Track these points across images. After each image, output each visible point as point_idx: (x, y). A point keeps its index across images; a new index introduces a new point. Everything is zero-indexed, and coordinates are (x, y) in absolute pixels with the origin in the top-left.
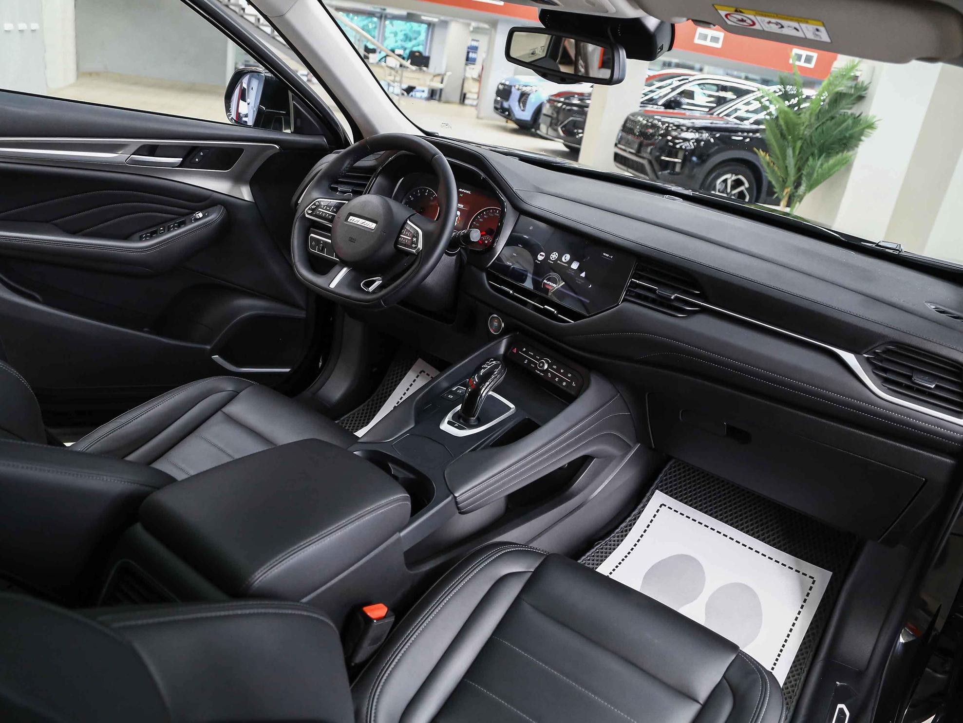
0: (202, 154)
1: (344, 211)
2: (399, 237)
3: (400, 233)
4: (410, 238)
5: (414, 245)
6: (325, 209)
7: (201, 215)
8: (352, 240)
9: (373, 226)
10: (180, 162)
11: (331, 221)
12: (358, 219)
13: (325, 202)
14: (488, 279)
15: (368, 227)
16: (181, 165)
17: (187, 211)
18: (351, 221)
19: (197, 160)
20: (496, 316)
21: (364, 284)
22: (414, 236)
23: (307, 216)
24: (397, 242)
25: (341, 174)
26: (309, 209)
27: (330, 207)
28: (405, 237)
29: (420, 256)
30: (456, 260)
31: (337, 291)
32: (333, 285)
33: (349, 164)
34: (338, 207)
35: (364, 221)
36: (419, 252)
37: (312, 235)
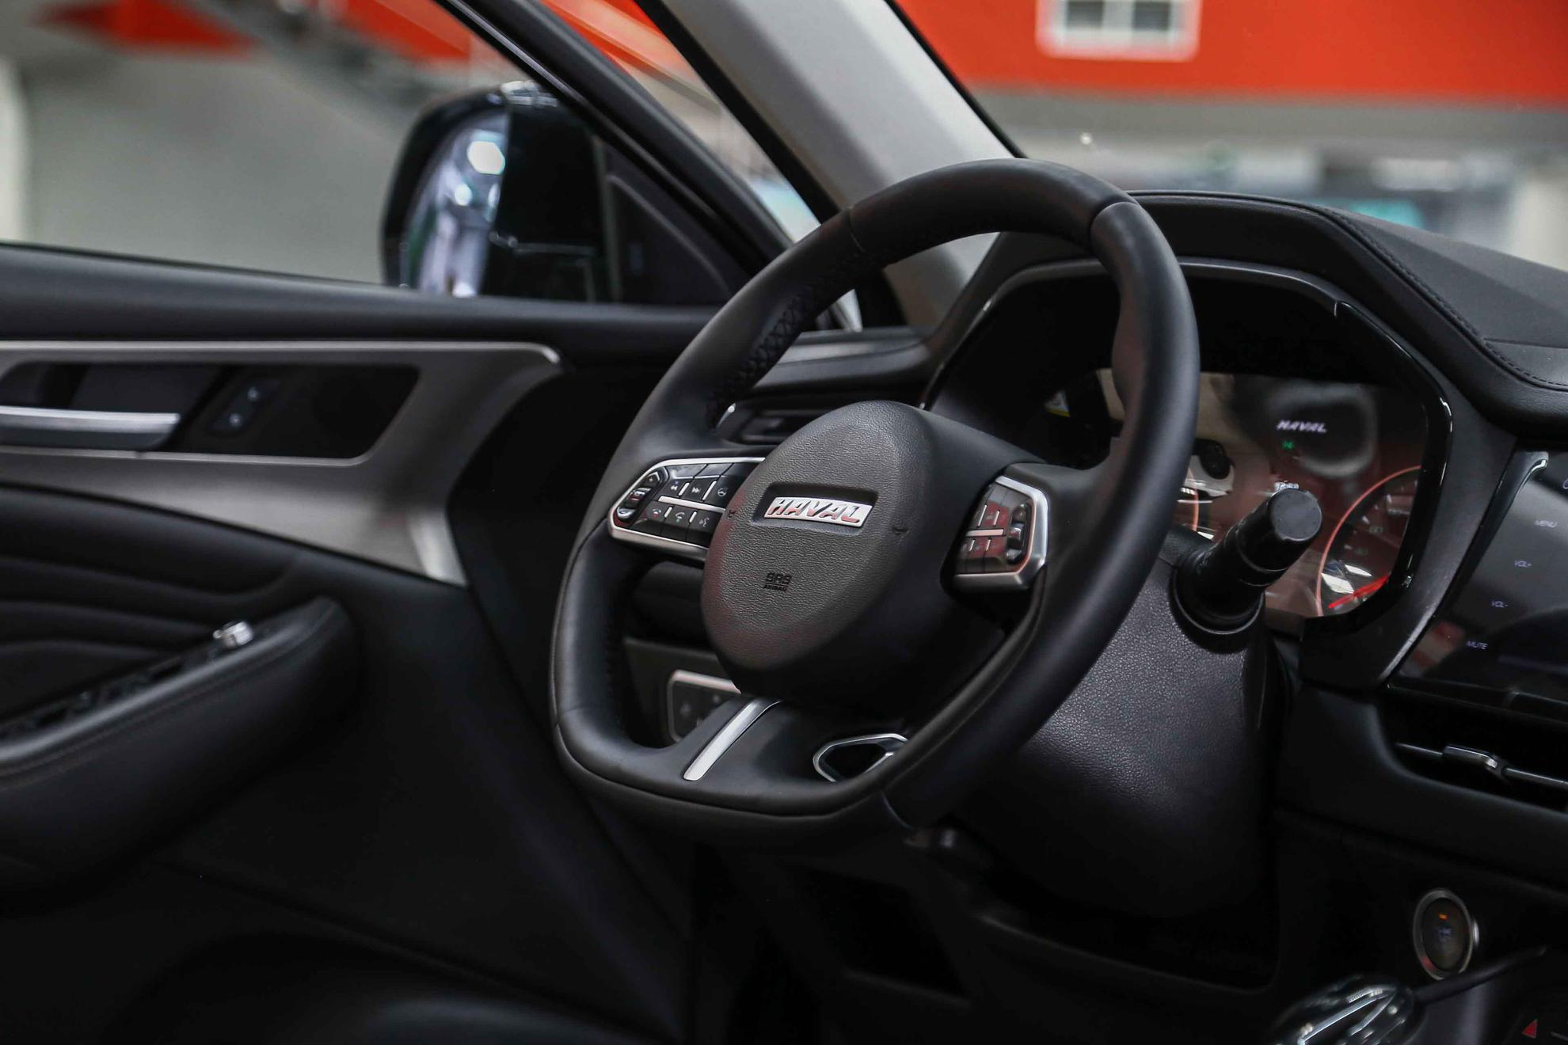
0: (253, 394)
1: (753, 489)
2: (961, 538)
3: (968, 522)
4: (1000, 532)
5: (1012, 554)
6: (689, 496)
7: (240, 632)
8: (777, 582)
9: (859, 513)
10: (166, 430)
11: (704, 537)
12: (804, 501)
13: (681, 467)
14: (1392, 736)
15: (839, 520)
16: (174, 441)
17: (187, 629)
18: (775, 515)
19: (235, 420)
20: (1441, 894)
21: (828, 760)
22: (1015, 522)
23: (619, 532)
24: (952, 563)
25: (753, 363)
26: (624, 505)
27: (704, 483)
28: (986, 533)
29: (1038, 587)
30: (1251, 672)
31: (711, 788)
32: (696, 772)
33: (782, 321)
34: (734, 481)
35: (824, 502)
36: (1032, 576)
37: (681, 676)
